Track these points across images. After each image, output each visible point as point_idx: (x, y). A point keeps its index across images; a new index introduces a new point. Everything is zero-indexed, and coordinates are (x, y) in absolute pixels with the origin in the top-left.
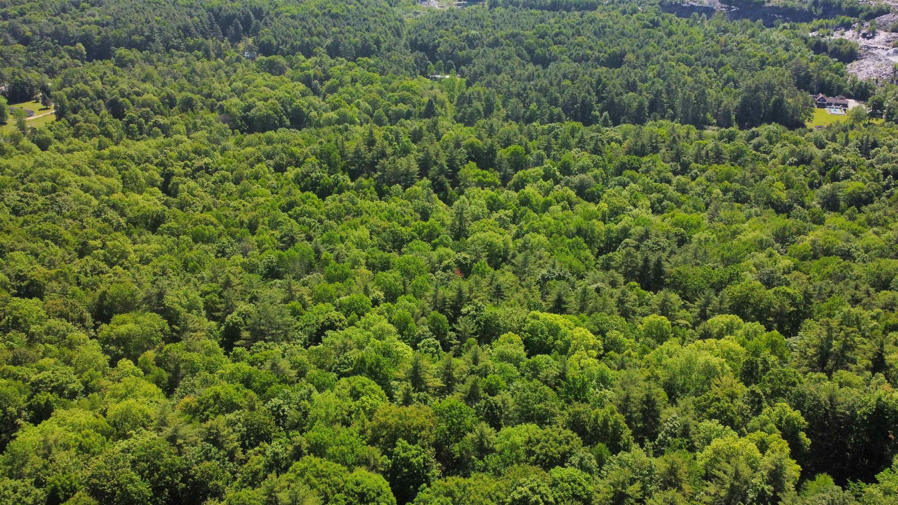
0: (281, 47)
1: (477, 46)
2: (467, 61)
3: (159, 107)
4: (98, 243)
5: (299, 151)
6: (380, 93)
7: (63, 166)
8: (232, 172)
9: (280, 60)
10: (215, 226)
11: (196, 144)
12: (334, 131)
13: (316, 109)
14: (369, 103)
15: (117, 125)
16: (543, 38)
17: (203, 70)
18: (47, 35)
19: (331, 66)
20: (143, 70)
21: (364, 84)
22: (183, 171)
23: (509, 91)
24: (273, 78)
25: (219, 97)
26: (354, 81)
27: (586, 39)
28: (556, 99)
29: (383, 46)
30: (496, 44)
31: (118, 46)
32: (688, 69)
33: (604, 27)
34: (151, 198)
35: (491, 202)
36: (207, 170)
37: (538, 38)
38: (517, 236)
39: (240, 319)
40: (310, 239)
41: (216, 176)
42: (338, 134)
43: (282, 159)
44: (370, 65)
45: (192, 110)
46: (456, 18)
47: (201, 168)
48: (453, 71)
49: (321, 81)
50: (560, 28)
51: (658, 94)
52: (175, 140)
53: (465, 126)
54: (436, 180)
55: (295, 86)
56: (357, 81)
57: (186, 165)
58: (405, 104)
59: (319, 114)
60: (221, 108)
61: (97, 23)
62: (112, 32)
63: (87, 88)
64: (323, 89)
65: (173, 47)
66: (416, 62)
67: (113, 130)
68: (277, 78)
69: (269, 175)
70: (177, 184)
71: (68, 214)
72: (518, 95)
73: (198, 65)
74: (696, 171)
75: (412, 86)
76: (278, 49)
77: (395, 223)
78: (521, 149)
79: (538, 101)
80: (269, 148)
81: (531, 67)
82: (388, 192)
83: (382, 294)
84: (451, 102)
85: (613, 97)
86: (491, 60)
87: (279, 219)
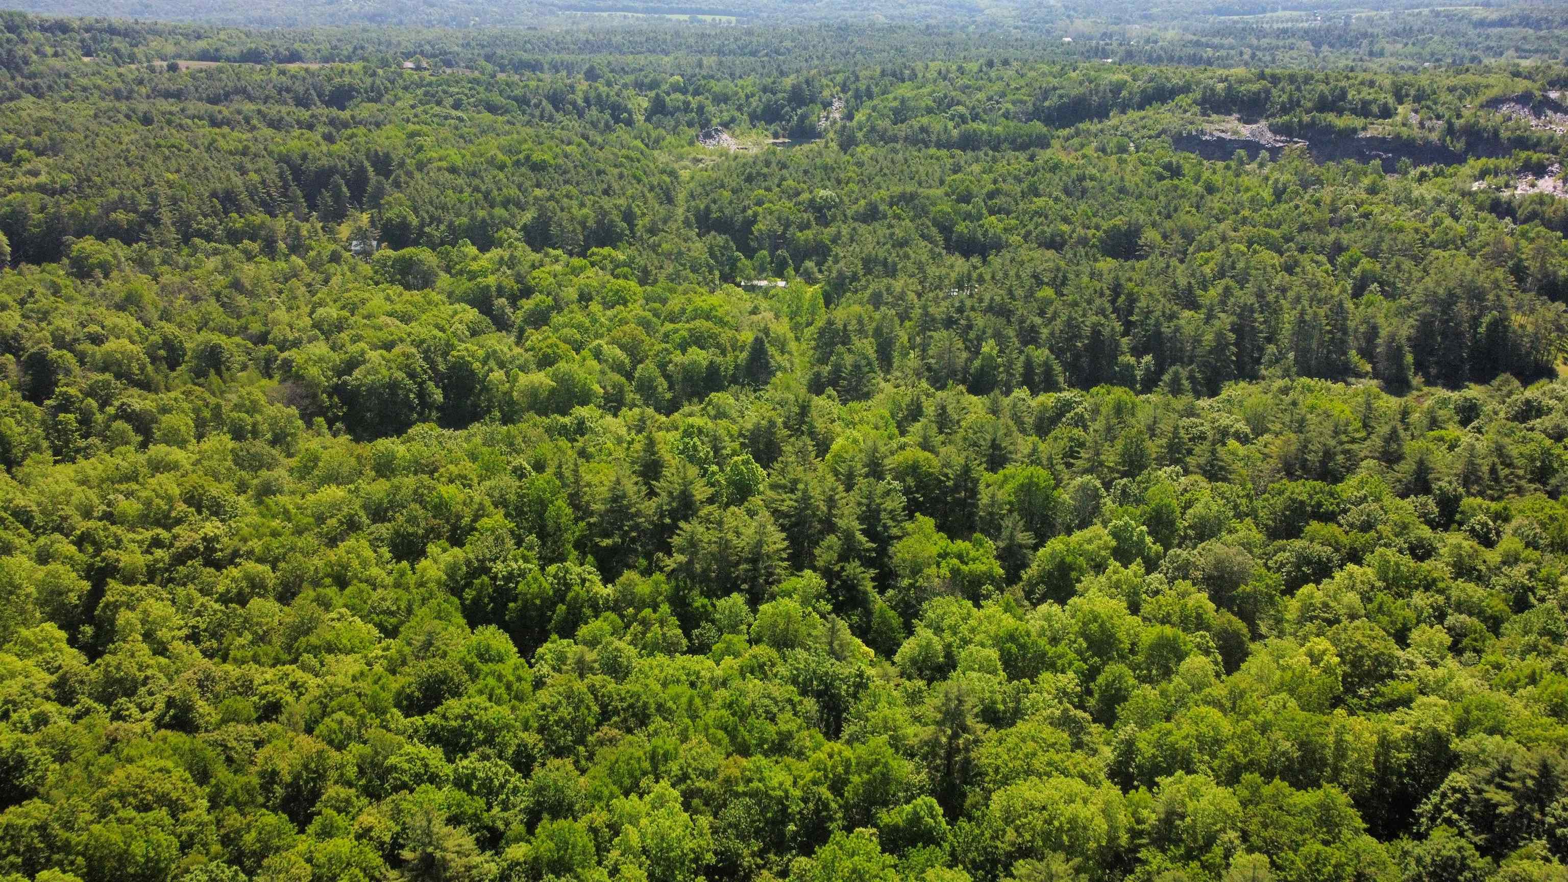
0: (427, 229)
1: (834, 218)
2: (820, 252)
3: (142, 369)
5: (461, 497)
6: (645, 324)
9: (426, 256)
12: (549, 430)
13: (502, 365)
14: (622, 347)
15: (29, 417)
16: (968, 203)
17: (257, 281)
19: (534, 267)
20: (126, 281)
21: (608, 305)
23: (926, 314)
24: (407, 295)
25: (285, 340)
26: (585, 298)
27: (1051, 202)
28: (1033, 328)
29: (641, 224)
30: (871, 215)
31: (79, 235)
32: (1276, 260)
33: (1082, 178)
37: (958, 201)
42: (563, 443)
43: (413, 520)
45: (219, 373)
46: (783, 166)
49: (514, 300)
50: (995, 182)
51: (1245, 312)
54: (838, 575)
55: (456, 313)
56: (591, 299)
57: (157, 543)
58: (702, 348)
60: (287, 365)
61: (41, 188)
62: (67, 207)
64: (518, 317)
65: (200, 234)
66: (712, 254)
68: (416, 296)
69: (374, 571)
70: (116, 606)
72: (949, 323)
73: (247, 271)
76: (421, 233)
79: (998, 336)
80: (379, 489)
81: (959, 264)
84: (797, 339)
86: (870, 248)
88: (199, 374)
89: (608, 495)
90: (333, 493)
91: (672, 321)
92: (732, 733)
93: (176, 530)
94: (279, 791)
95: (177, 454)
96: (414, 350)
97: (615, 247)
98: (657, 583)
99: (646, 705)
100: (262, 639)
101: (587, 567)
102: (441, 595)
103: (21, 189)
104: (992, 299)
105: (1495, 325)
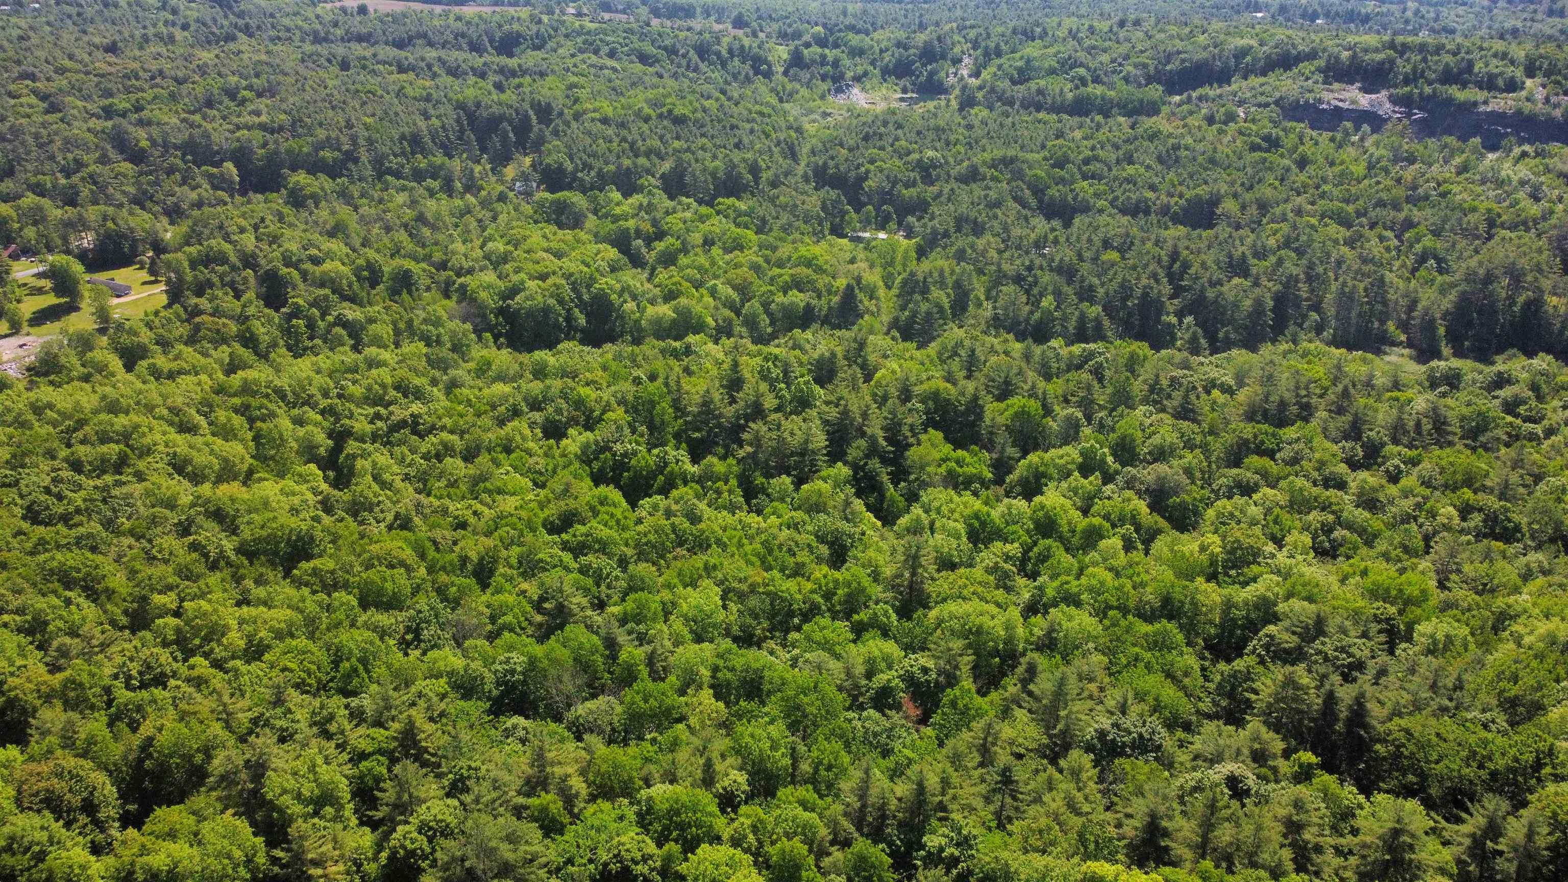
0: (580, 175)
1: (938, 178)
3: (350, 285)
4: (168, 600)
6: (755, 268)
7: (150, 409)
8: (462, 433)
9: (577, 199)
10: (409, 569)
11: (402, 372)
12: (663, 352)
13: (634, 297)
15: (270, 321)
16: (1062, 169)
17: (438, 216)
18: (176, 147)
19: (667, 213)
21: (727, 250)
22: (369, 428)
23: (999, 270)
24: (560, 232)
25: (461, 268)
26: (708, 243)
27: (1142, 170)
28: (1091, 288)
29: (765, 176)
30: (972, 176)
31: (294, 169)
32: (1343, 233)
33: (1176, 148)
34: (297, 488)
35: (977, 524)
36: (415, 426)
37: (1053, 166)
38: (1032, 609)
39: (422, 842)
40: (600, 605)
41: (430, 443)
42: (672, 362)
43: (559, 411)
44: (740, 214)
45: (410, 293)
46: (899, 126)
47: (402, 424)
48: (893, 225)
49: (649, 241)
50: (1093, 148)
51: (1290, 282)
52: (366, 359)
53: (918, 348)
54: (862, 468)
55: (599, 252)
56: (713, 244)
57: (378, 416)
58: (801, 291)
59: (641, 309)
60: (463, 288)
61: (263, 127)
62: (286, 144)
63: (227, 247)
65: (390, 172)
66: (824, 208)
67: (262, 330)
68: (568, 235)
69: (531, 445)
70: (354, 457)
71: (127, 525)
72: (1018, 279)
73: (431, 206)
74: (1396, 461)
75: (816, 258)
76: (575, 179)
77: (775, 573)
78: (1034, 405)
79: (1057, 294)
80: (536, 387)
81: (1040, 225)
82: (763, 491)
83: (742, 778)
85: (1203, 290)
86: (963, 209)
87: (540, 556)
88: (394, 293)
89: (700, 401)
90: (500, 388)
91: (779, 267)
92: (763, 561)
93: (391, 408)
94: (470, 567)
95: (385, 355)
96: (564, 282)
97: (738, 198)
98: (730, 466)
99: (708, 538)
100: (453, 484)
101: (682, 452)
102: (577, 465)
103: (249, 128)
104: (1062, 260)
105: (1528, 304)
